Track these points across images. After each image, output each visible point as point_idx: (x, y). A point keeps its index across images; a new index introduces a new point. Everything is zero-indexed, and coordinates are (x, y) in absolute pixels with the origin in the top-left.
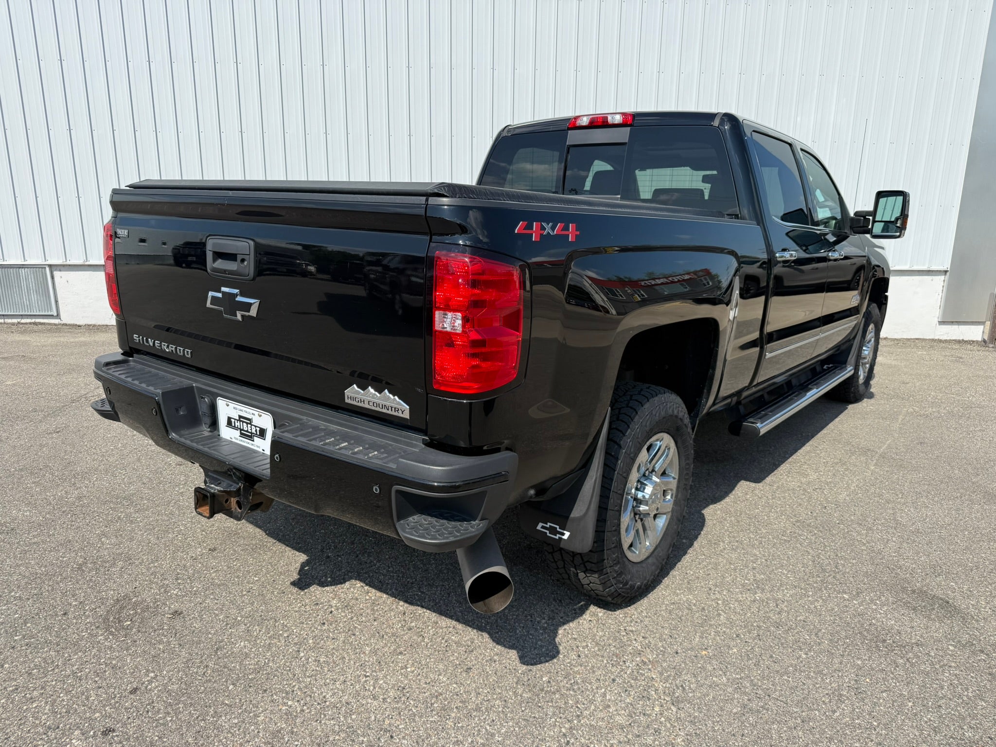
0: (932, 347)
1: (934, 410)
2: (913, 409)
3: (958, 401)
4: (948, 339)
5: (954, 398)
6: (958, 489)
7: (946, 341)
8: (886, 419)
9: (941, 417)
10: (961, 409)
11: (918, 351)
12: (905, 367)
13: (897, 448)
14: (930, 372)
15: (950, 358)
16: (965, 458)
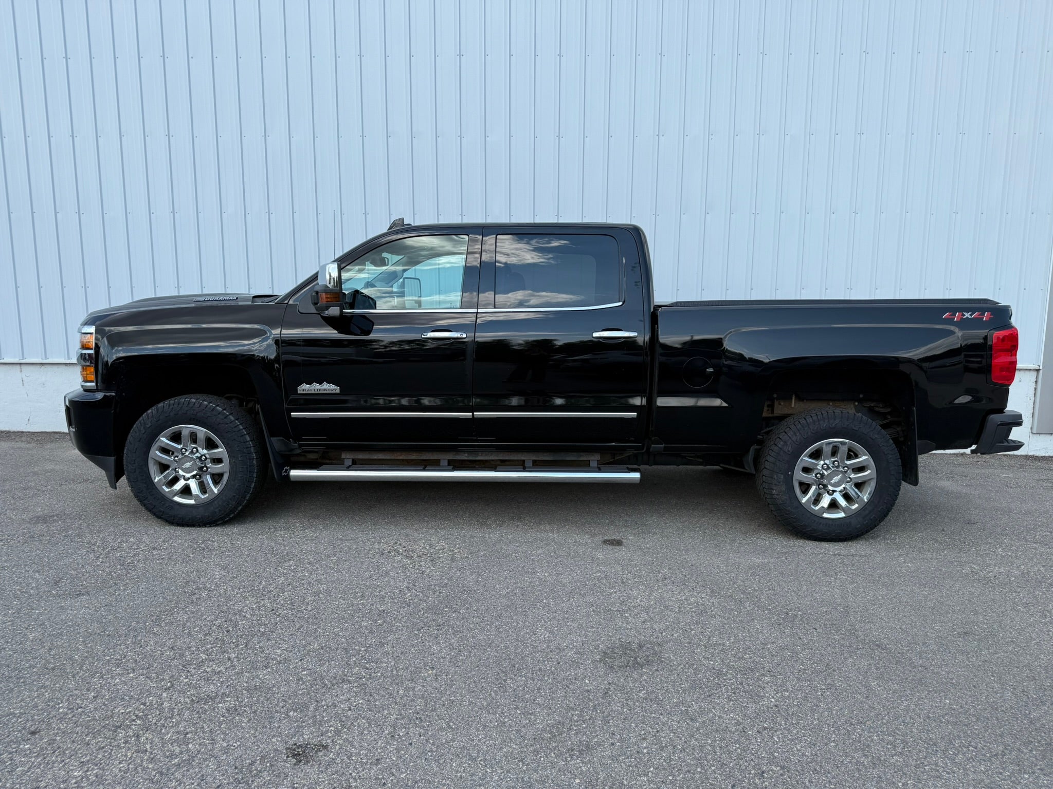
0: (1022, 466)
1: (1002, 570)
2: (971, 568)
3: (1041, 554)
4: (1047, 455)
5: (1036, 549)
6: (1001, 736)
7: (1043, 459)
8: (925, 585)
9: (1010, 582)
10: (1042, 569)
11: (1003, 473)
12: (979, 498)
13: (924, 644)
14: (1012, 506)
15: (1045, 484)
16: (1028, 666)
